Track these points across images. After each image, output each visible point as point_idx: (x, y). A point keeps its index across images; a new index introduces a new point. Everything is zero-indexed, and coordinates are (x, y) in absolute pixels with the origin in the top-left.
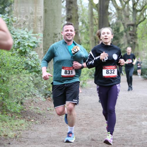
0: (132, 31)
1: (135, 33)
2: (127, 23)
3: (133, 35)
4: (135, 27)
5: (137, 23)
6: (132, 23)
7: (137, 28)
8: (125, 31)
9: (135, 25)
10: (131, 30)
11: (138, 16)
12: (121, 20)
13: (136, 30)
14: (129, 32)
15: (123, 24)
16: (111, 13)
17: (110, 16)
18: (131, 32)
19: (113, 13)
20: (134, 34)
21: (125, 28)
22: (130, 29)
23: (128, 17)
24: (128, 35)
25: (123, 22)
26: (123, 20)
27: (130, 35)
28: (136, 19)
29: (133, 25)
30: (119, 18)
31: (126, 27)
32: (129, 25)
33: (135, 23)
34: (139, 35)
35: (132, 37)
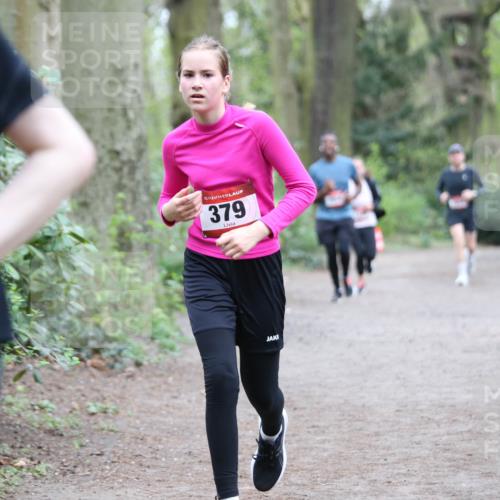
0: (464, 47)
1: (481, 55)
2: (439, 13)
3: (471, 65)
4: (479, 29)
5: (486, 10)
6: (463, 7)
7: (490, 34)
8: (435, 48)
9: (477, 21)
10: (461, 40)
13: (485, 42)
14: (449, 52)
15: (426, 16)
18: (459, 53)
20: (475, 57)
21: (431, 32)
22: (453, 38)
24: (449, 64)
25: (424, 6)
27: (458, 62)
29: (467, 19)
31: (438, 29)
32: (450, 21)
33: (480, 8)
34: (497, 66)
35: (466, 73)
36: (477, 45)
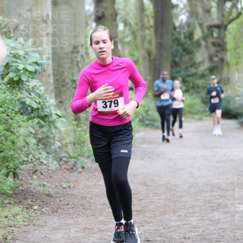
0: (216, 38)
1: (223, 41)
2: (207, 24)
3: (219, 45)
4: (222, 31)
5: (225, 23)
6: (216, 22)
7: (227, 33)
8: (205, 38)
9: (221, 27)
10: (215, 35)
11: (227, 10)
12: (197, 18)
13: (225, 36)
14: (211, 40)
15: (201, 25)
16: (177, 6)
17: (175, 11)
18: (214, 40)
19: (181, 6)
20: (221, 42)
21: (203, 32)
22: (212, 34)
23: (208, 11)
24: (210, 45)
25: (200, 21)
26: (199, 18)
27: (214, 44)
28: (223, 16)
29: (218, 27)
30: (193, 14)
31: (206, 30)
32: (211, 27)
33: (223, 22)
34: (230, 46)
35: (217, 48)
36: (222, 37)
